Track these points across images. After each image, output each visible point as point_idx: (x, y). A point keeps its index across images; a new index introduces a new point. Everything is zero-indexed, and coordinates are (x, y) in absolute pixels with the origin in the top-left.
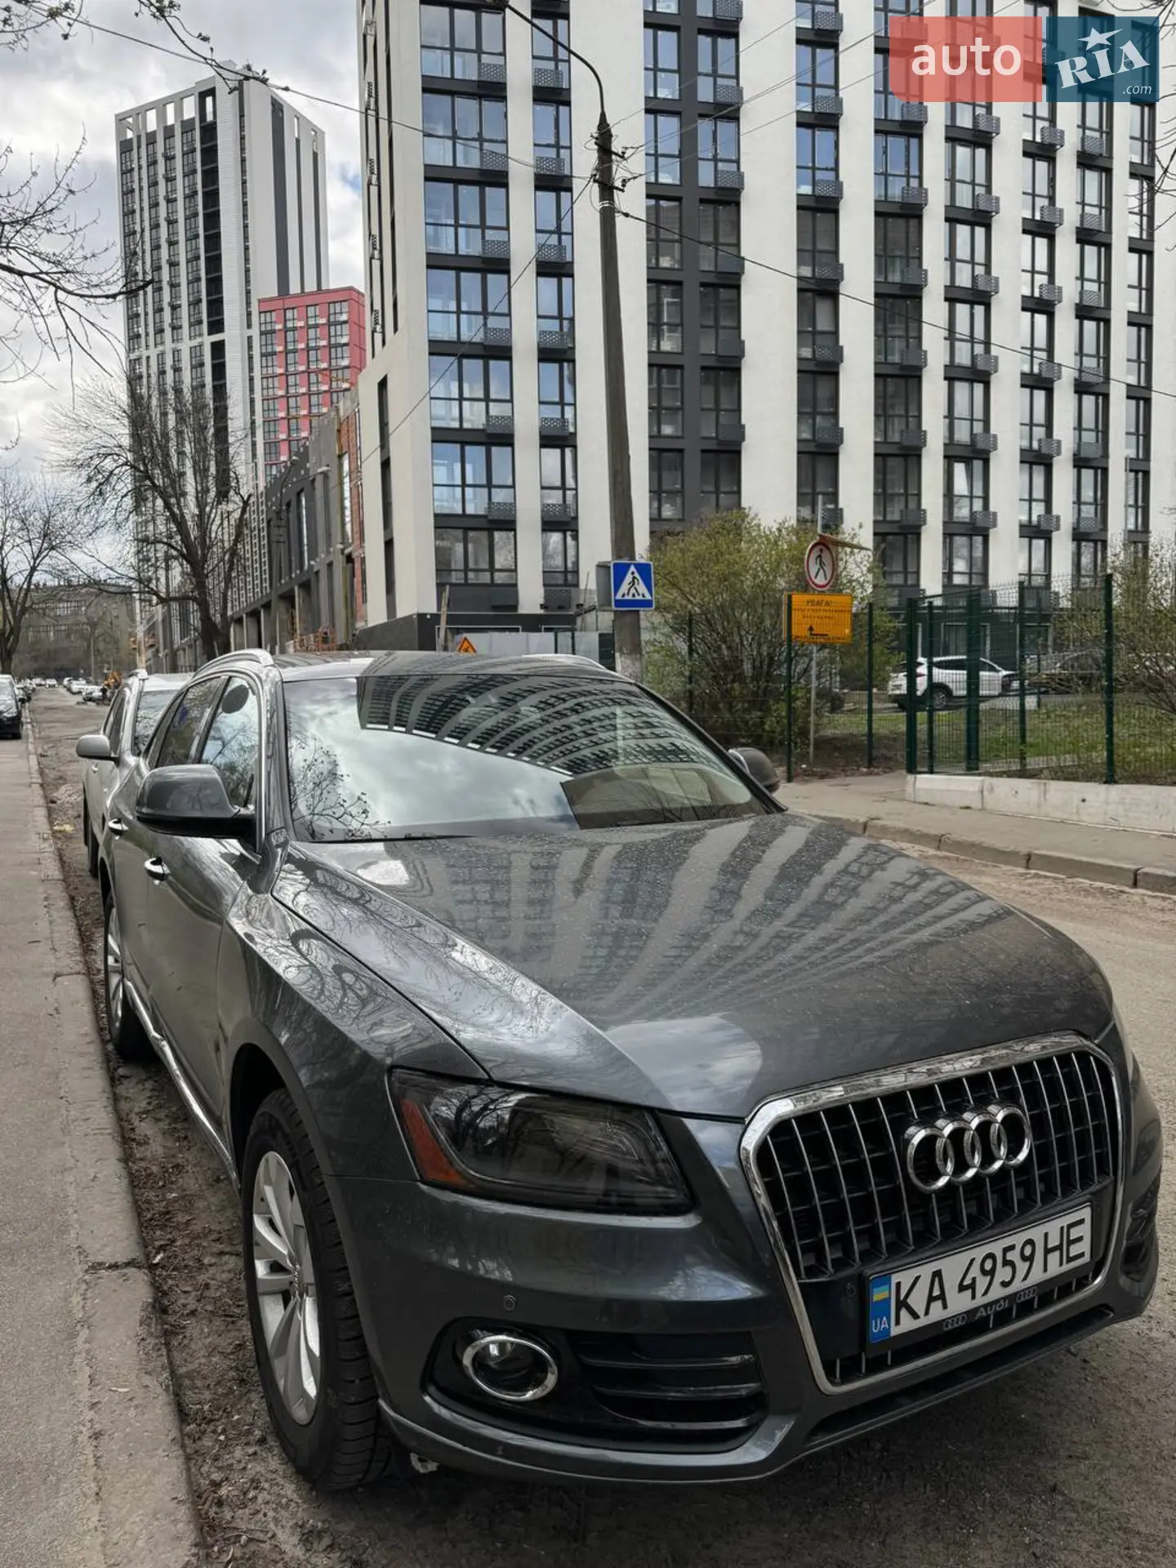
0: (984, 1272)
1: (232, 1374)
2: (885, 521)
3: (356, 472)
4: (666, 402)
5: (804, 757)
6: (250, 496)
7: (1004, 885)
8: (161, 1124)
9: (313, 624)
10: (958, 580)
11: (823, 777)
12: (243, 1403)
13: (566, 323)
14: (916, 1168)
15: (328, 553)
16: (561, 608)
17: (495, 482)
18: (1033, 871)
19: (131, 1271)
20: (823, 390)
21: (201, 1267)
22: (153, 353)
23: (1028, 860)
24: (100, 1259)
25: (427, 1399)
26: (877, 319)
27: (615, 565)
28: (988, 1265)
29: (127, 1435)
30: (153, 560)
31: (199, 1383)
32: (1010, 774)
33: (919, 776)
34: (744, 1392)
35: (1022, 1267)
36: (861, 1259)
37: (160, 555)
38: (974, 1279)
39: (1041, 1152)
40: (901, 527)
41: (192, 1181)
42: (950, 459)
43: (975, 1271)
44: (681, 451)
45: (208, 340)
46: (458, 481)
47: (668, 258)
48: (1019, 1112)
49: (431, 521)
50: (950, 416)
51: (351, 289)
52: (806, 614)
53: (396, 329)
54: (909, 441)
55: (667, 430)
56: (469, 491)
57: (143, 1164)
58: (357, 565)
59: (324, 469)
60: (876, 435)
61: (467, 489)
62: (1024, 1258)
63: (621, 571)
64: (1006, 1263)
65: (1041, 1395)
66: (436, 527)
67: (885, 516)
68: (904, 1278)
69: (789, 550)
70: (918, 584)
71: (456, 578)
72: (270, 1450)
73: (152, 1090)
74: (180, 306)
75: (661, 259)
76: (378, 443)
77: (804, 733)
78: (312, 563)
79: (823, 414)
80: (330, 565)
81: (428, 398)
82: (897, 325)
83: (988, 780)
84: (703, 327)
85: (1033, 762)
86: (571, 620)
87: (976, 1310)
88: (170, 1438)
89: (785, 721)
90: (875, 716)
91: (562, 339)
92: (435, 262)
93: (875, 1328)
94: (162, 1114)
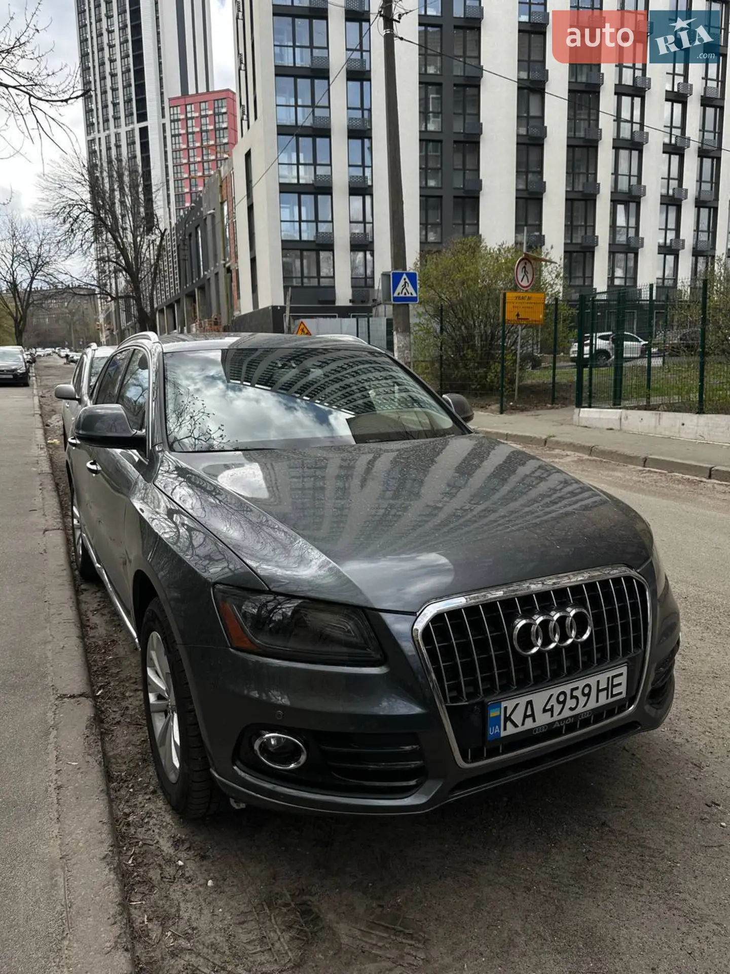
0: (559, 702)
1: (139, 756)
2: (571, 243)
3: (232, 213)
4: (431, 164)
5: (511, 398)
6: (165, 230)
7: (628, 477)
8: (105, 618)
9: (207, 314)
10: (617, 282)
11: (522, 410)
12: (144, 772)
13: (366, 113)
14: (518, 642)
15: (215, 266)
16: (363, 302)
17: (320, 218)
18: (648, 469)
19: (82, 699)
20: (533, 157)
21: (124, 697)
22: (103, 135)
23: (645, 462)
24: (65, 693)
25: (235, 768)
26: (570, 107)
27: (393, 273)
28: (562, 698)
29: (76, 787)
30: (108, 273)
31: (120, 761)
32: (639, 408)
33: (582, 409)
34: (413, 766)
35: (583, 700)
36: (484, 693)
37: (112, 269)
38: (552, 706)
39: (598, 634)
40: (582, 247)
41: (121, 650)
42: (614, 202)
43: (553, 701)
44: (441, 197)
45: (137, 126)
46: (297, 219)
47: (432, 67)
48: (585, 611)
49: (279, 245)
50: (616, 173)
51: (228, 90)
52: (514, 305)
53: (256, 118)
54: (589, 191)
55: (432, 183)
56: (304, 225)
57: (94, 640)
58: (234, 275)
59: (212, 211)
60: (567, 186)
61: (302, 223)
62: (584, 694)
63: (397, 278)
64: (572, 697)
65: (605, 773)
66: (283, 249)
67: (571, 240)
68: (509, 704)
69: (506, 263)
70: (592, 285)
71: (295, 283)
72: (158, 797)
73: (101, 597)
74: (118, 104)
75: (428, 68)
76: (246, 193)
77: (512, 382)
78: (206, 273)
79: (533, 172)
80: (217, 274)
81: (276, 163)
82: (583, 111)
83: (624, 411)
84: (454, 114)
85: (655, 400)
86: (369, 310)
87: (554, 723)
88: (101, 789)
89: (500, 375)
90: (557, 371)
91: (364, 123)
92: (281, 72)
93: (491, 732)
94: (106, 611)
